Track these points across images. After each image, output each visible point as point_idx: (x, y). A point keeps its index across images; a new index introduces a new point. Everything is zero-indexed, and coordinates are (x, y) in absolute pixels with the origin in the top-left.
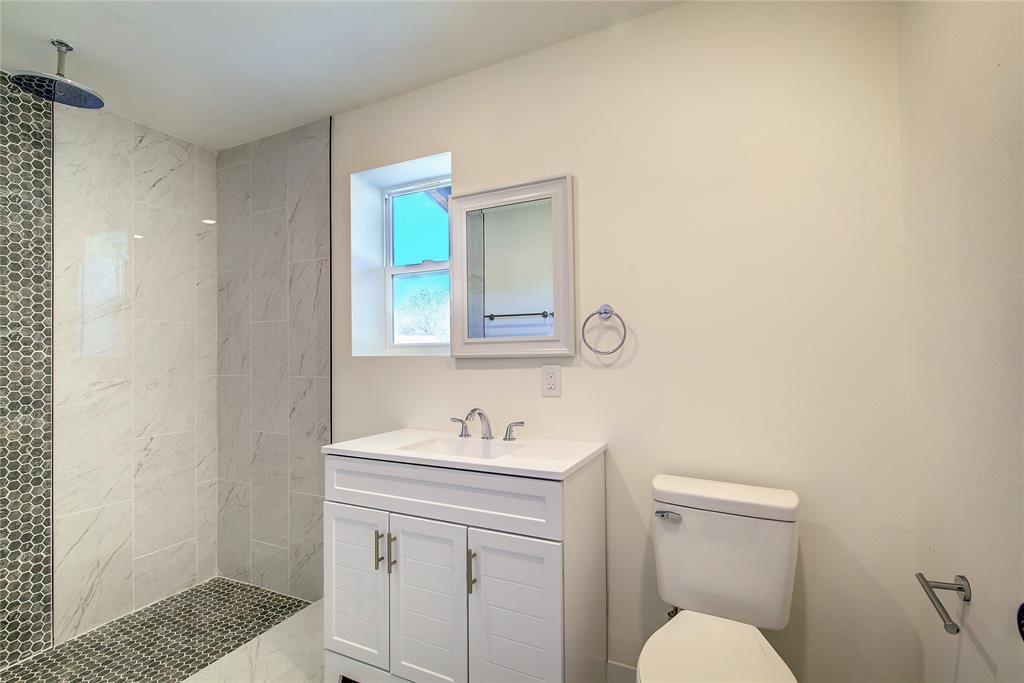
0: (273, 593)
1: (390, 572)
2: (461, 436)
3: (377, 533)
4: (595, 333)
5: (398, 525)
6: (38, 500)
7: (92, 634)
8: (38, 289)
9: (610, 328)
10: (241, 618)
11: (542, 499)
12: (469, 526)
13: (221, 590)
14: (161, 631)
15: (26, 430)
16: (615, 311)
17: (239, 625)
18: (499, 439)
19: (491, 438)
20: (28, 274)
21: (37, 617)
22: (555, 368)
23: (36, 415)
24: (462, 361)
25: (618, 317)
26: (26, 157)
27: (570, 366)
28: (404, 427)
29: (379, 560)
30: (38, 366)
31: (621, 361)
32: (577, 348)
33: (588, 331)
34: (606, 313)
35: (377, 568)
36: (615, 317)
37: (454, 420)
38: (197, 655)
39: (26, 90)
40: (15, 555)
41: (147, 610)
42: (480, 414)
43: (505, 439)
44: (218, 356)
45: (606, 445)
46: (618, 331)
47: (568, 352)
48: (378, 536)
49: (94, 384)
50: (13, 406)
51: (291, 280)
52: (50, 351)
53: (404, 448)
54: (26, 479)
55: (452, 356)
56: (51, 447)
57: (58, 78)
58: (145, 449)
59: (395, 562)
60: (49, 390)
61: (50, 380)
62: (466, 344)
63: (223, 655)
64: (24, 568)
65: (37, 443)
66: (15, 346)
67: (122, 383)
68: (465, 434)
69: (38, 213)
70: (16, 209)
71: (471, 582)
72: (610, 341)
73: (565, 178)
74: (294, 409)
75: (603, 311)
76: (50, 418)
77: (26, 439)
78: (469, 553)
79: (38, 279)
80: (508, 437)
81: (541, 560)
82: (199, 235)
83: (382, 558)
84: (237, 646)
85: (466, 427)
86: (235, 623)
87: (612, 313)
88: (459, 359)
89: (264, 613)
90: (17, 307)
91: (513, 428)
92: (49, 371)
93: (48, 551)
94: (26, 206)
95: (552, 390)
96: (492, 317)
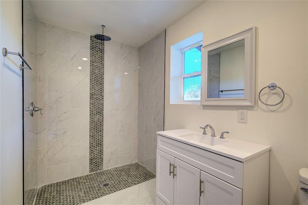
0: (149, 171)
1: (174, 178)
2: (203, 134)
3: (170, 163)
4: (266, 96)
5: (177, 163)
6: (101, 136)
7: (110, 169)
8: (101, 86)
9: (275, 94)
10: (140, 175)
11: (233, 168)
12: (201, 170)
13: (137, 166)
14: (123, 173)
15: (99, 119)
16: (278, 85)
17: (139, 177)
18: (218, 137)
19: (215, 136)
20: (99, 83)
21: (100, 163)
22: (245, 111)
23: (100, 116)
24: (205, 107)
25: (280, 88)
26: (99, 55)
27: (252, 110)
28: (184, 128)
29: (171, 173)
30: (101, 104)
31: (281, 109)
32: (256, 103)
33: (263, 95)
34: (273, 87)
35: (170, 175)
36: (279, 89)
37: (201, 128)
38: (128, 183)
39: (99, 40)
40: (96, 147)
41: (121, 167)
42: (210, 127)
43: (220, 138)
44: (138, 103)
45: (271, 147)
46: (279, 95)
47: (251, 104)
48: (171, 165)
49: (111, 109)
50: (97, 113)
51: (155, 81)
52: (103, 101)
53: (181, 136)
54: (99, 130)
55: (201, 105)
56: (103, 123)
57: (103, 34)
58: (122, 126)
59: (176, 175)
60: (103, 110)
61: (103, 108)
62: (206, 100)
63: (134, 185)
64: (98, 151)
65: (101, 122)
66: (97, 100)
67: (117, 109)
68: (205, 133)
69: (101, 68)
70: (97, 68)
71: (201, 192)
72: (275, 99)
73: (252, 29)
74: (155, 119)
75: (271, 86)
76: (103, 117)
77: (99, 121)
78: (201, 181)
79: (101, 84)
80: (222, 137)
81: (232, 194)
82: (134, 70)
83: (172, 172)
84: (138, 183)
85: (205, 131)
86: (138, 176)
87: (276, 86)
88: (204, 106)
89: (146, 176)
90: (97, 91)
91: (224, 134)
92: (103, 106)
93: (102, 148)
94: (99, 67)
95: (243, 120)
96: (222, 91)
